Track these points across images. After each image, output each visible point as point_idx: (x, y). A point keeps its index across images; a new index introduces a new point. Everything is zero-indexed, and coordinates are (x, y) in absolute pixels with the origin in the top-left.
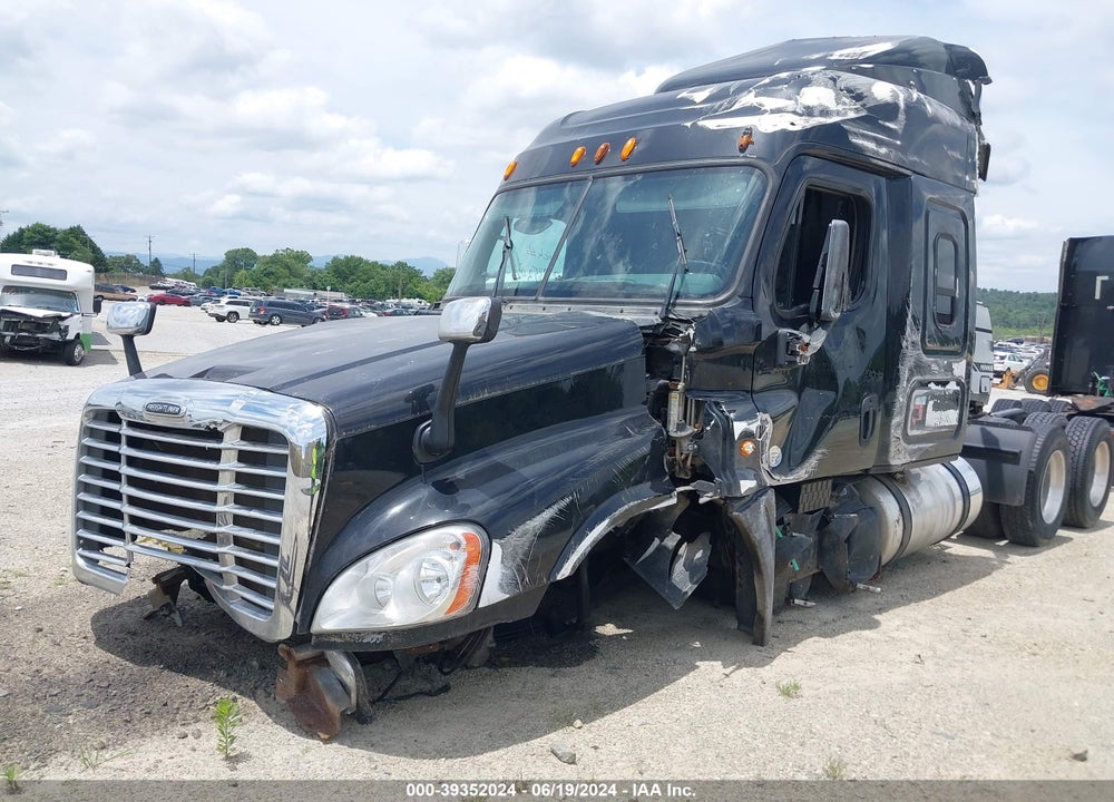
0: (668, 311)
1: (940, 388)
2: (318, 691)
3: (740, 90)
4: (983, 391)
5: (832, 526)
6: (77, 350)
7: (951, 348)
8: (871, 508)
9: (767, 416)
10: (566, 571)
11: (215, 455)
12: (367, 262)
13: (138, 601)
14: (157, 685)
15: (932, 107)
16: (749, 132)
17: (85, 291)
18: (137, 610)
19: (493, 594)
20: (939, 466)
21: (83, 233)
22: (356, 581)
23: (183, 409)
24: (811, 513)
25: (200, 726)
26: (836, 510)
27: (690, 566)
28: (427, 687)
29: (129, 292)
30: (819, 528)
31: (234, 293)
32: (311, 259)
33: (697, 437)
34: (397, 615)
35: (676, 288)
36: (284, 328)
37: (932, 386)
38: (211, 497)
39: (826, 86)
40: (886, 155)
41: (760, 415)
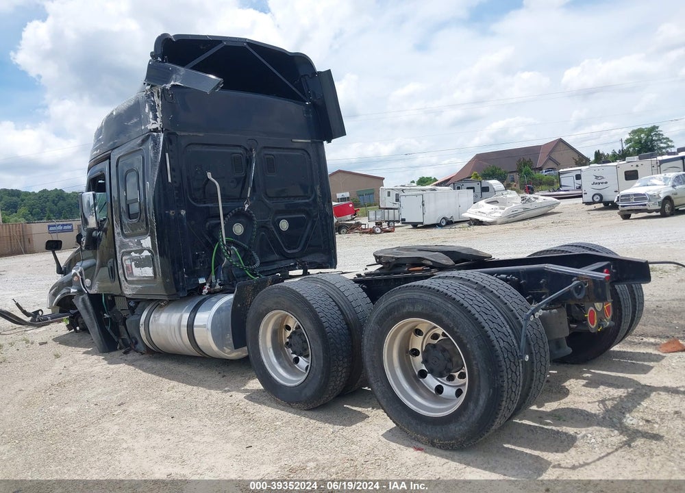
1: (137, 255)
7: (139, 232)
24: (122, 310)
37: (133, 254)
41: (80, 268)
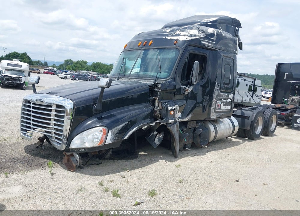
0: (155, 81)
1: (225, 100)
2: (71, 161)
3: (177, 30)
4: (259, 102)
5: (196, 132)
6: (24, 86)
7: (228, 91)
8: (207, 128)
9: (177, 106)
10: (126, 137)
11: (50, 111)
12: (102, 64)
13: (35, 144)
14: (38, 160)
15: (224, 34)
16: (177, 40)
17: (26, 70)
18: (35, 146)
19: (109, 141)
20: (227, 119)
21: (27, 54)
22: (79, 138)
23: (44, 101)
24: (191, 128)
25: (46, 168)
26: (198, 128)
27: (159, 139)
28: (96, 163)
29: (38, 71)
30: (193, 132)
31: (66, 71)
32: (87, 63)
33: (160, 110)
34: (88, 145)
35: (158, 76)
36: (79, 81)
37: (223, 100)
38: (49, 120)
39: (196, 29)
40: (211, 45)
41: (176, 106)
